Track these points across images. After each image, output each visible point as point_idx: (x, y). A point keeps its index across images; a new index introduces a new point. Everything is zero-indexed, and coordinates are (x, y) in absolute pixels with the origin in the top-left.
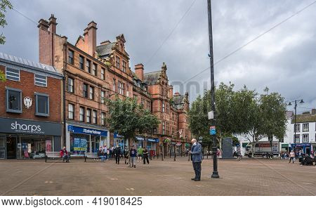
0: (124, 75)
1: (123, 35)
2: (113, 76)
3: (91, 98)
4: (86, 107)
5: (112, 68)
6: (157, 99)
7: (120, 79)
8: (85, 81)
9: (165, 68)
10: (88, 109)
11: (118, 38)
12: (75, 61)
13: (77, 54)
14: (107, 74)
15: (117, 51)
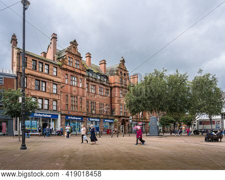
0: (76, 70)
1: (75, 41)
2: (66, 72)
3: (44, 90)
4: (38, 97)
5: (64, 66)
6: (115, 87)
7: (72, 74)
8: (37, 78)
9: (123, 61)
10: (39, 98)
11: (71, 43)
12: (28, 64)
13: (29, 59)
14: (59, 71)
15: (70, 53)
